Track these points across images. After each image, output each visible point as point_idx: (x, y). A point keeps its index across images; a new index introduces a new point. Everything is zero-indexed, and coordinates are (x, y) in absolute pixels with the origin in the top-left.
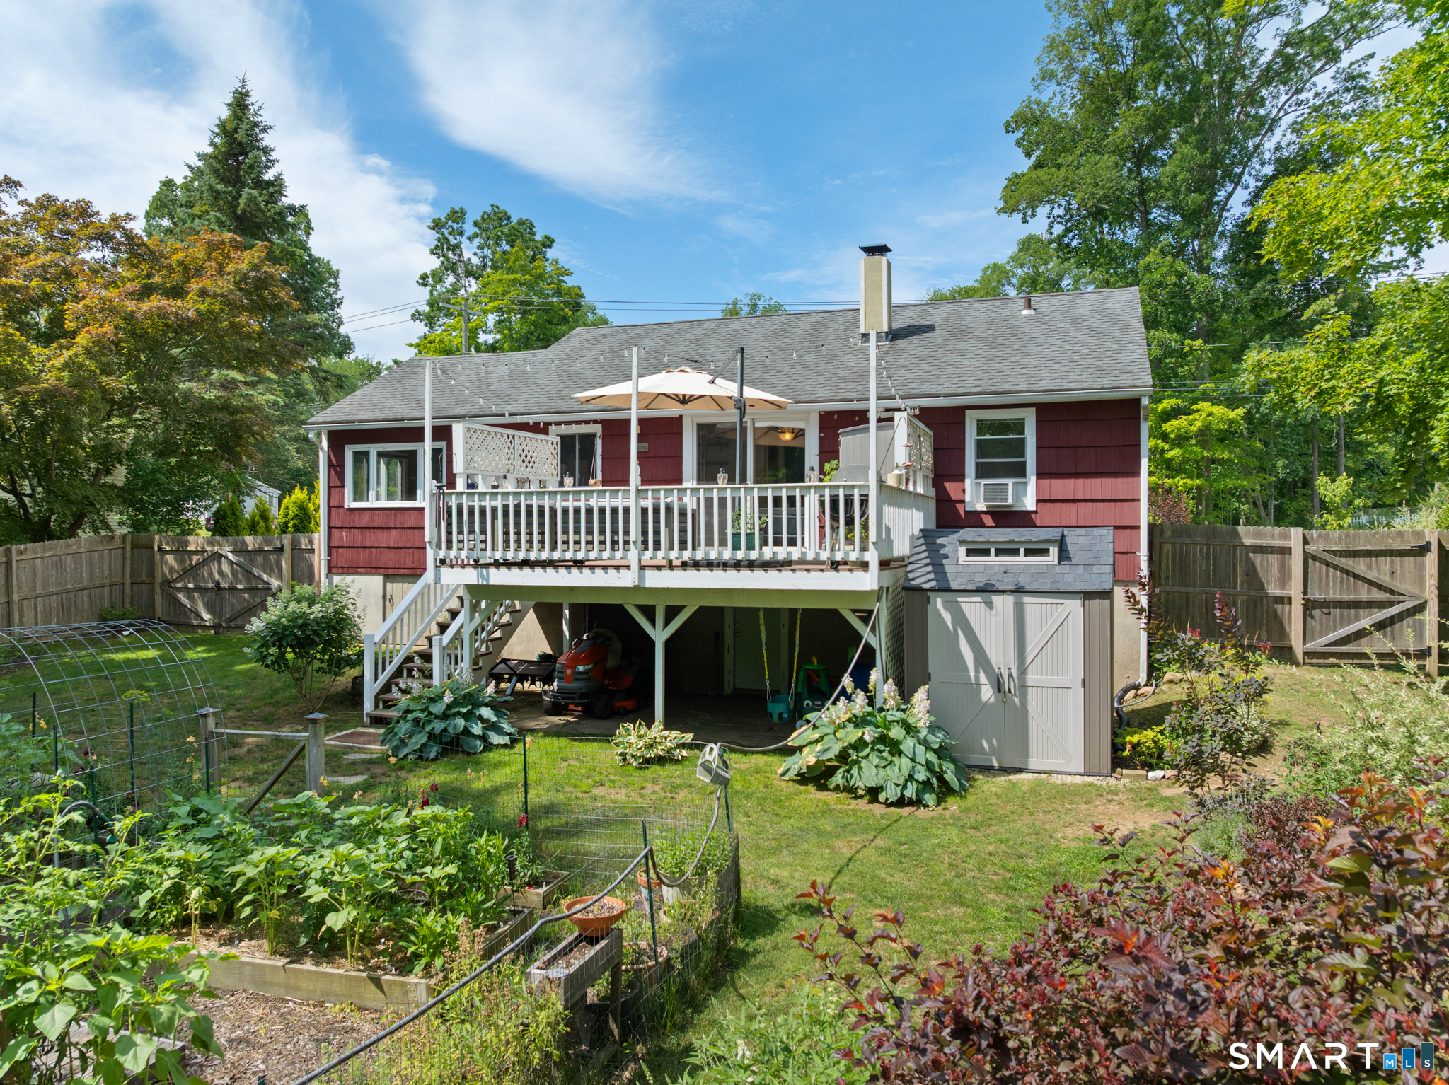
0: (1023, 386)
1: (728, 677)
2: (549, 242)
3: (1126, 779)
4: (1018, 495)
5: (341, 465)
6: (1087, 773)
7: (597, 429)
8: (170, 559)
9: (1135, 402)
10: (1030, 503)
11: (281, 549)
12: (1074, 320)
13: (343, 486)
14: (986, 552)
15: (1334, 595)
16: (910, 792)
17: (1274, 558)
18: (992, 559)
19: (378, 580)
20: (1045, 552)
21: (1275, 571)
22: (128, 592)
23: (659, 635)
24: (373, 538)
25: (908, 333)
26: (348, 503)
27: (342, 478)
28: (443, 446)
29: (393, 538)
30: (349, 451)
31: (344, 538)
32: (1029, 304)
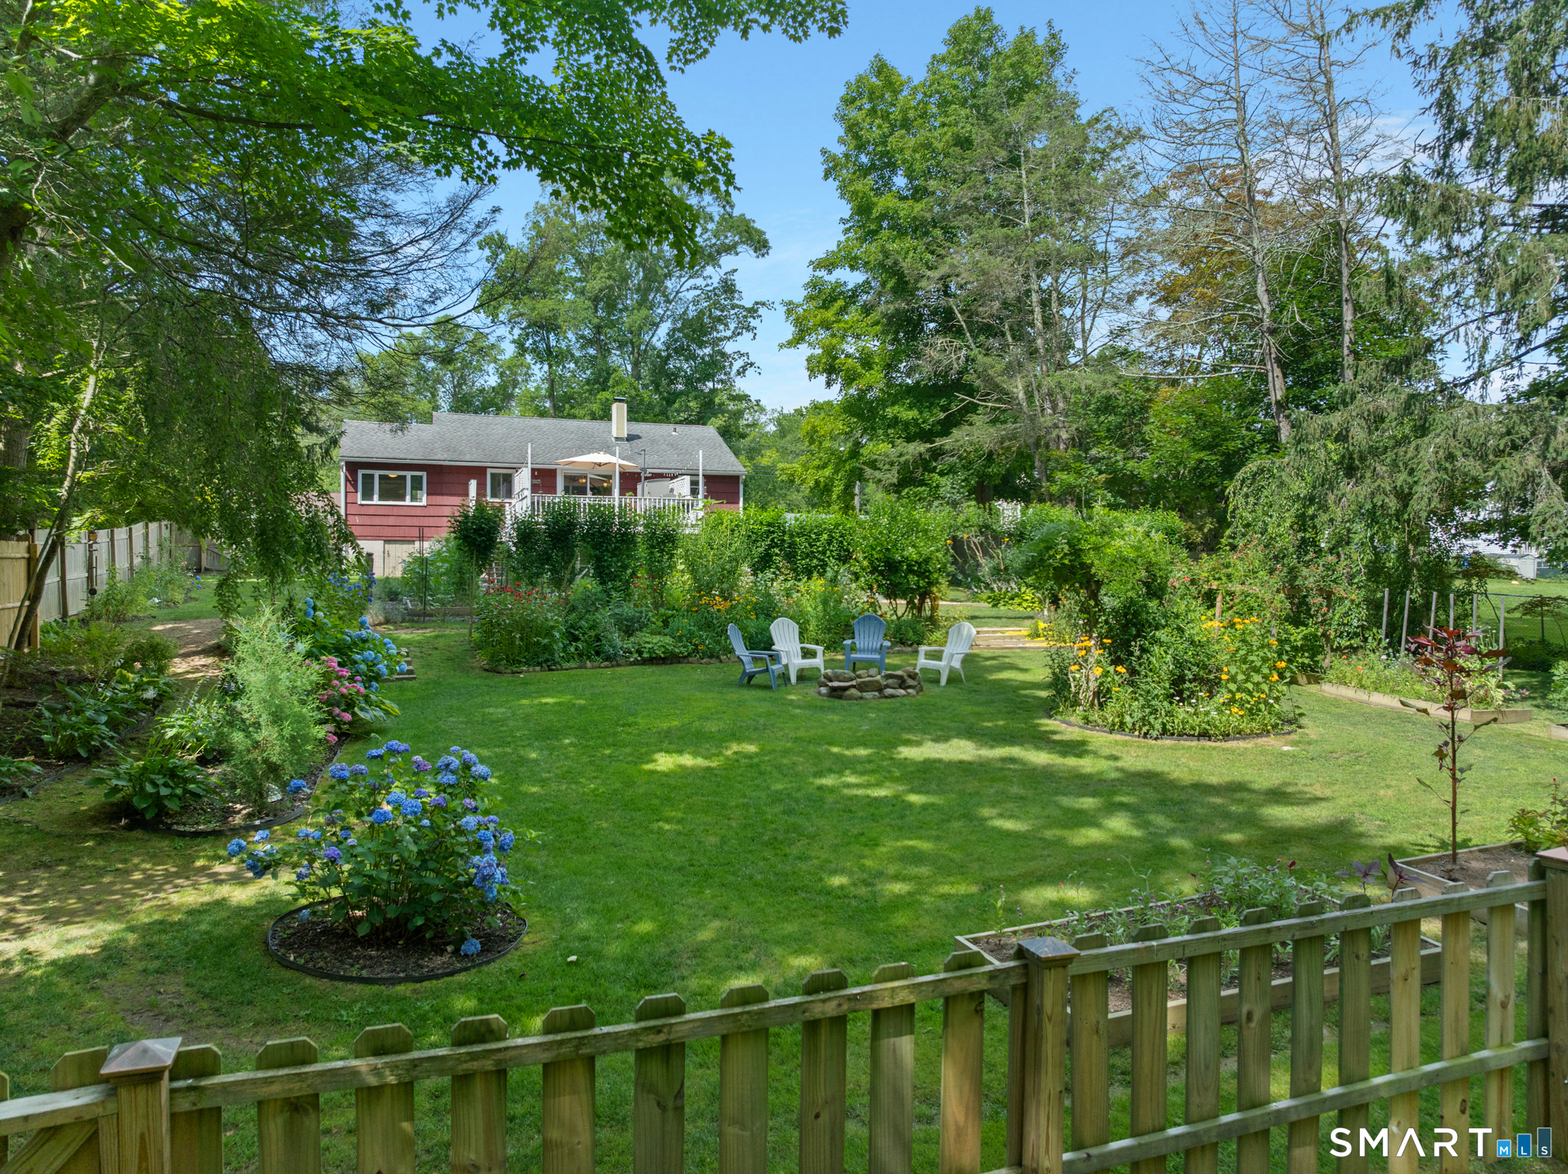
12: (698, 440)
13: (356, 492)
19: (380, 543)
24: (377, 521)
25: (631, 438)
26: (360, 501)
27: (355, 486)
28: (424, 474)
29: (391, 521)
30: (360, 473)
31: (357, 520)
32: (675, 430)
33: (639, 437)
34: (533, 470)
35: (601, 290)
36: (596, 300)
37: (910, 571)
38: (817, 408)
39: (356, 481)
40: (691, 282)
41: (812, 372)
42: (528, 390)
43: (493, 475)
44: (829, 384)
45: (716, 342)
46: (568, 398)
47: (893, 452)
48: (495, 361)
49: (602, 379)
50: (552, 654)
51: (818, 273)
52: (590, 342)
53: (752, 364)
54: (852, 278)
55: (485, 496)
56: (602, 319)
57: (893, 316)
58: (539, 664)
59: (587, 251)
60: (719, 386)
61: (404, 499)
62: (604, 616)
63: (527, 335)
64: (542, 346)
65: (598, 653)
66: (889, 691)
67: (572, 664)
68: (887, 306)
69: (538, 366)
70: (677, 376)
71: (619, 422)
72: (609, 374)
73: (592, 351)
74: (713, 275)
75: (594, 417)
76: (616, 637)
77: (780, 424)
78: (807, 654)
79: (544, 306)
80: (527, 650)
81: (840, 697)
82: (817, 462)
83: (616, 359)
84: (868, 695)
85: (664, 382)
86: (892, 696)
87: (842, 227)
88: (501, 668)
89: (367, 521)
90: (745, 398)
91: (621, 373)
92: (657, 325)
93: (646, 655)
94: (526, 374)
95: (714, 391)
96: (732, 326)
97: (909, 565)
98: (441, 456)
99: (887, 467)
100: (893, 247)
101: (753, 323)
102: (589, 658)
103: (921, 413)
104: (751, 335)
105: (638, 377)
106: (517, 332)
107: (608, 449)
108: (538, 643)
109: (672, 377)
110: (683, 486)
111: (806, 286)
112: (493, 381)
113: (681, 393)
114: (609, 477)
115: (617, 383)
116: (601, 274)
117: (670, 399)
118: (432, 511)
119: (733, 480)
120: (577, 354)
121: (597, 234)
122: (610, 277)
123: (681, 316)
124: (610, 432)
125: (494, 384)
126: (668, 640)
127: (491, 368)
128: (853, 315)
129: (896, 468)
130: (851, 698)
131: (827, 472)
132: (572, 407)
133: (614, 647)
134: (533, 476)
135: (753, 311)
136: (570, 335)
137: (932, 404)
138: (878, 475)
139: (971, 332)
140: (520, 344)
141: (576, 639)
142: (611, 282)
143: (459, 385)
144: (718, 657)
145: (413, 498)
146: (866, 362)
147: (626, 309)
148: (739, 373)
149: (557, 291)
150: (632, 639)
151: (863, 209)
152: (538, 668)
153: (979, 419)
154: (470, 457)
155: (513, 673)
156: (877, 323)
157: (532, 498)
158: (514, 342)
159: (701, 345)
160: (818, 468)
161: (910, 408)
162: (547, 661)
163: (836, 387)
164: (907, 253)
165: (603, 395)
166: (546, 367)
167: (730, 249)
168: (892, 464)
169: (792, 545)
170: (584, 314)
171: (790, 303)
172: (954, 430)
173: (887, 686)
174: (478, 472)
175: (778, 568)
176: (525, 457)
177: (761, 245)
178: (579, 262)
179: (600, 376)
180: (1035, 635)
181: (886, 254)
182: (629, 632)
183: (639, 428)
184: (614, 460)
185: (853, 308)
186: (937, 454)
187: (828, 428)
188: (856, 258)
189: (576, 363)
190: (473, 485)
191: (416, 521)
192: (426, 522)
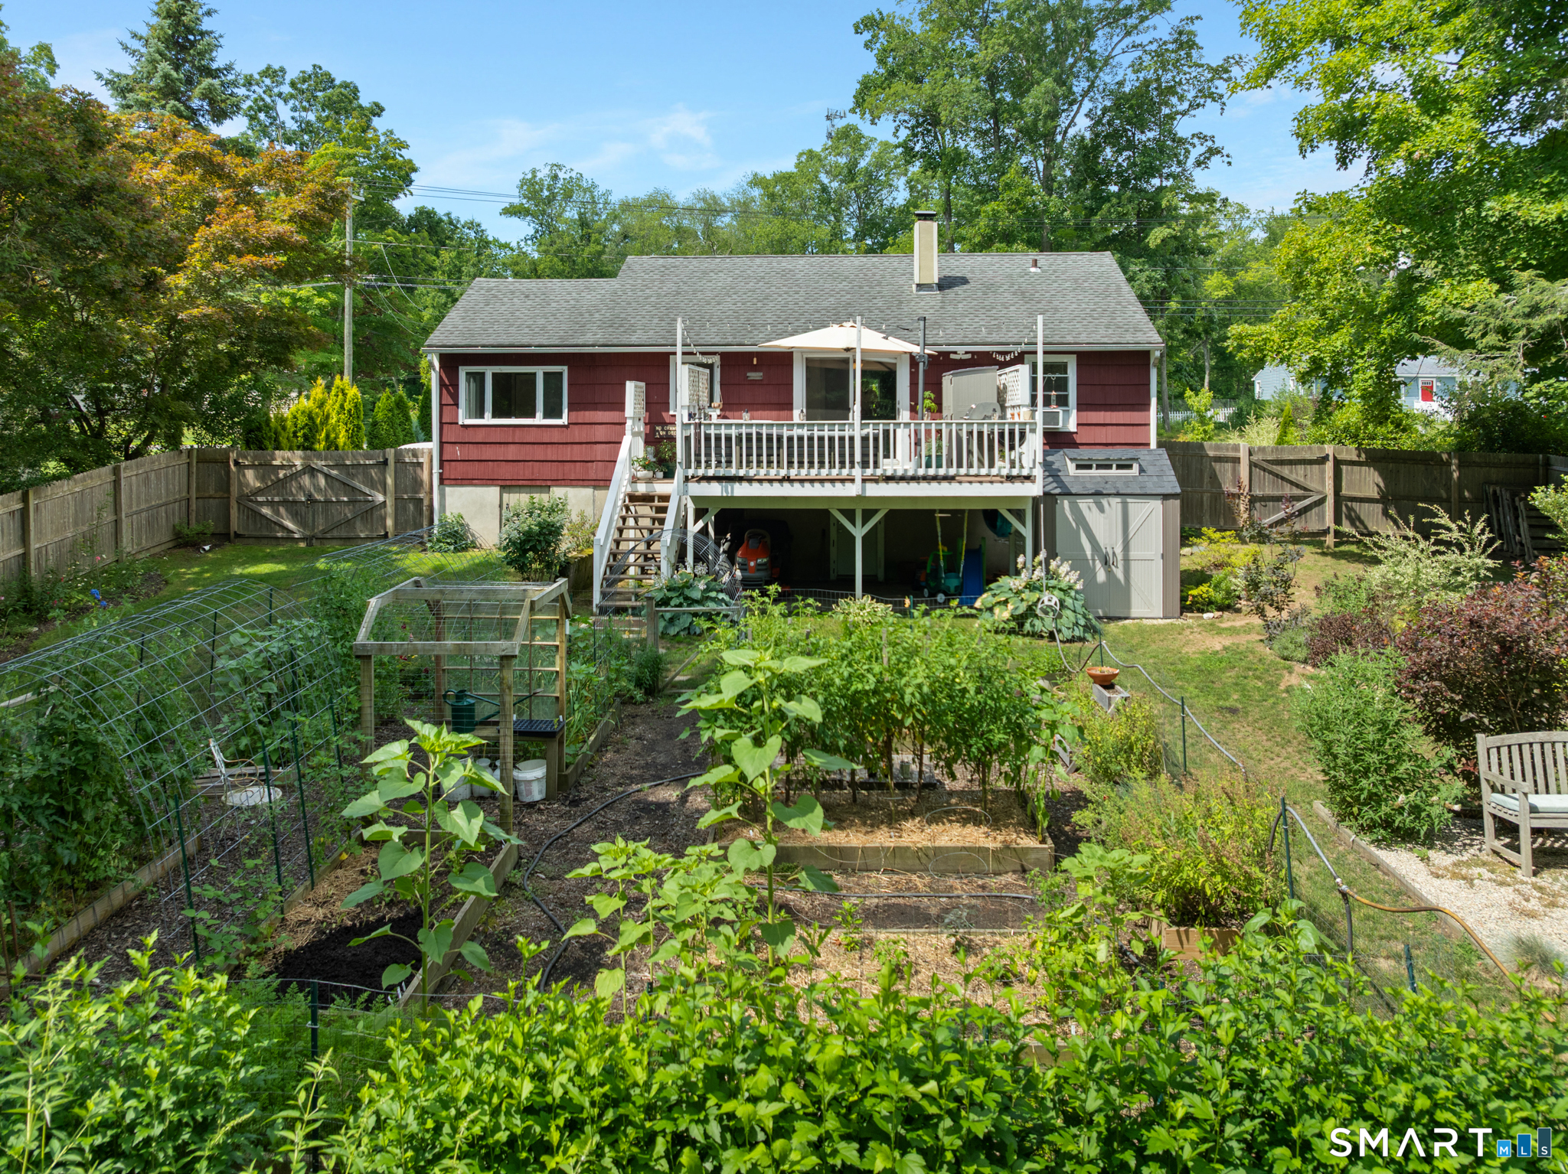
0: (1069, 339)
1: (832, 566)
2: (378, 110)
3: (1190, 619)
4: (1066, 421)
5: (455, 385)
6: (1165, 617)
7: (716, 360)
8: (250, 474)
9: (1146, 354)
10: (1072, 427)
11: (385, 463)
12: (1076, 280)
13: (457, 405)
14: (1089, 467)
15: (1269, 491)
16: (1078, 632)
17: (1229, 466)
18: (1094, 472)
19: (494, 491)
20: (1130, 467)
21: (1229, 475)
22: (194, 507)
23: (859, 532)
24: (488, 453)
25: (948, 283)
26: (463, 420)
27: (455, 397)
28: (564, 369)
29: (512, 452)
30: (463, 372)
31: (458, 452)
32: (1035, 263)
33: (964, 281)
36: (991, 78)
38: (1313, 207)
40: (1127, 41)
41: (1307, 143)
44: (1343, 161)
45: (1165, 120)
47: (1511, 305)
53: (1218, 151)
55: (667, 405)
60: (1169, 183)
61: (533, 416)
64: (936, 148)
71: (924, 253)
77: (1270, 228)
82: (1315, 320)
89: (474, 453)
90: (1209, 198)
95: (1161, 189)
96: (1190, 95)
98: (591, 338)
101: (1221, 88)
106: (903, 133)
109: (1102, 175)
118: (578, 434)
119: (1139, 359)
122: (1006, 43)
123: (1114, 91)
124: (907, 274)
131: (1340, 340)
135: (1221, 72)
140: (907, 148)
142: (1004, 49)
145: (547, 414)
146: (1431, 97)
154: (640, 336)
159: (1144, 127)
160: (1318, 333)
163: (1359, 165)
168: (1506, 332)
174: (654, 364)
187: (1337, 252)
190: (632, 391)
191: (551, 453)
192: (567, 453)
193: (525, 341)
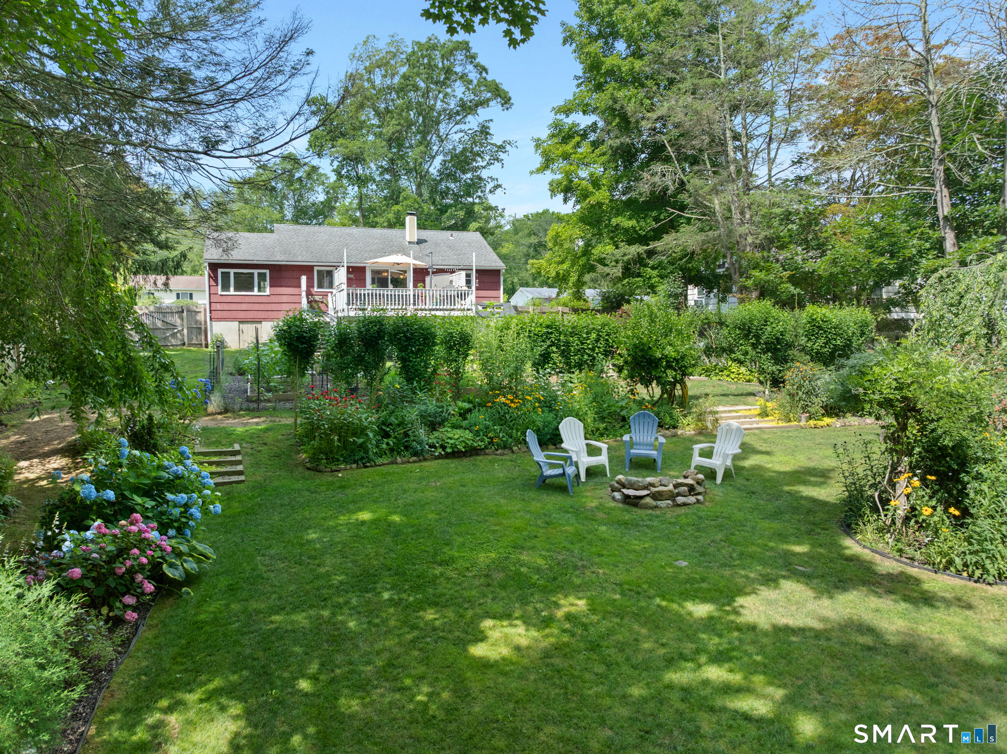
7: (334, 269)
9: (498, 271)
11: (182, 311)
12: (469, 243)
13: (217, 285)
19: (236, 324)
24: (233, 307)
25: (420, 242)
26: (220, 293)
27: (216, 281)
28: (267, 272)
29: (244, 307)
30: (220, 271)
31: (219, 307)
32: (452, 235)
33: (425, 241)
34: (348, 268)
35: (393, 133)
36: (390, 141)
37: (669, 366)
39: (217, 277)
40: (457, 127)
41: (553, 193)
42: (344, 205)
43: (318, 271)
44: (565, 200)
45: (476, 169)
46: (371, 210)
47: (618, 253)
48: (323, 184)
49: (395, 197)
50: (366, 452)
51: (559, 117)
52: (386, 170)
53: (500, 186)
54: (583, 121)
55: (313, 287)
56: (395, 154)
57: (617, 148)
58: (355, 462)
59: (383, 106)
60: (477, 201)
61: (253, 290)
62: (412, 413)
63: (343, 166)
64: (353, 173)
65: (407, 448)
66: (680, 500)
67: (384, 460)
68: (612, 142)
69: (351, 187)
70: (447, 194)
71: (411, 229)
72: (400, 193)
73: (387, 177)
74: (473, 123)
75: (391, 226)
76: (422, 433)
77: (514, 225)
78: (593, 451)
79: (354, 146)
80: (345, 448)
81: (636, 505)
83: (404, 182)
84: (662, 504)
85: (438, 198)
86: (685, 504)
87: (576, 82)
88: (322, 467)
89: (226, 307)
90: (496, 209)
91: (408, 192)
92: (434, 157)
93: (449, 450)
94: (344, 193)
95: (473, 204)
96: (487, 158)
97: (667, 362)
98: (280, 258)
99: (613, 264)
100: (620, 94)
101: (502, 156)
102: (399, 453)
103: (638, 222)
104: (500, 164)
105: (420, 195)
106: (336, 164)
107: (404, 251)
108: (354, 442)
109: (444, 194)
110: (459, 279)
111: (550, 127)
112: (322, 197)
113: (451, 206)
114: (405, 272)
115: (405, 199)
116: (394, 122)
117: (443, 210)
118: (274, 299)
119: (496, 273)
120: (378, 179)
121: (390, 93)
122: (399, 124)
123: (450, 152)
124: (404, 237)
125: (322, 200)
126: (468, 435)
127: (320, 189)
128: (585, 148)
129: (620, 265)
130: (646, 507)
131: (565, 266)
132: (375, 216)
133: (420, 443)
134: (348, 272)
135: (501, 148)
136: (372, 165)
137: (646, 216)
138: (607, 270)
139: (678, 160)
140: (338, 172)
141: (387, 435)
142: (399, 128)
143: (299, 201)
144: (511, 449)
145: (259, 290)
146: (596, 183)
147: (411, 147)
148: (491, 192)
149: (363, 135)
150: (436, 434)
151: (593, 66)
152: (354, 466)
153: (685, 229)
154: (301, 258)
155: (332, 471)
156: (604, 154)
157: (348, 290)
158: (334, 171)
159: (464, 172)
161: (630, 219)
162: (362, 458)
163: (571, 203)
164: (630, 99)
165: (396, 208)
166: (356, 188)
167: (484, 103)
168: (617, 262)
169: (567, 344)
170: (382, 151)
171: (538, 140)
172: (665, 236)
173: (678, 494)
174: (307, 270)
175: (555, 363)
176: (342, 259)
177: (506, 101)
178: (378, 114)
179: (394, 194)
180: (764, 414)
181: (615, 101)
182: (433, 426)
183: (426, 234)
184: (408, 261)
185: (584, 143)
186: (651, 253)
188: (587, 105)
189: (377, 186)
190: (304, 279)
191: (262, 307)
192: (270, 307)
193: (250, 258)
